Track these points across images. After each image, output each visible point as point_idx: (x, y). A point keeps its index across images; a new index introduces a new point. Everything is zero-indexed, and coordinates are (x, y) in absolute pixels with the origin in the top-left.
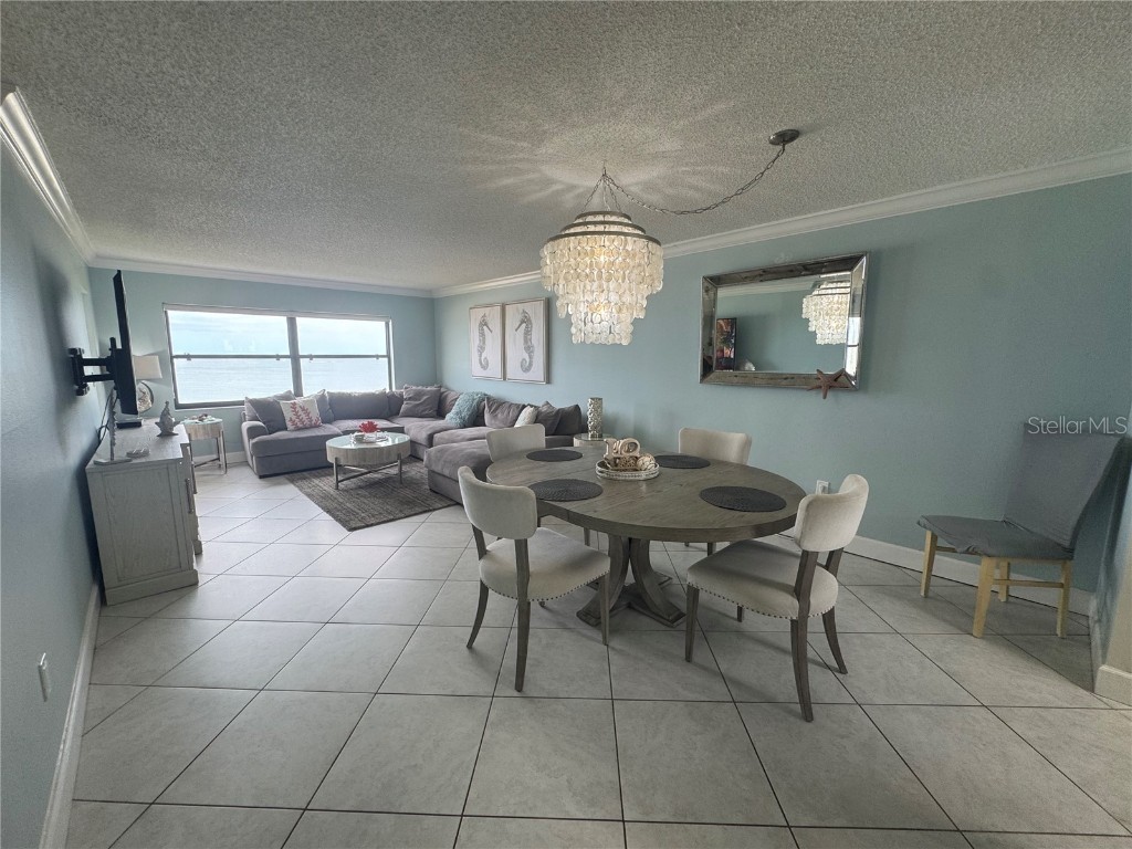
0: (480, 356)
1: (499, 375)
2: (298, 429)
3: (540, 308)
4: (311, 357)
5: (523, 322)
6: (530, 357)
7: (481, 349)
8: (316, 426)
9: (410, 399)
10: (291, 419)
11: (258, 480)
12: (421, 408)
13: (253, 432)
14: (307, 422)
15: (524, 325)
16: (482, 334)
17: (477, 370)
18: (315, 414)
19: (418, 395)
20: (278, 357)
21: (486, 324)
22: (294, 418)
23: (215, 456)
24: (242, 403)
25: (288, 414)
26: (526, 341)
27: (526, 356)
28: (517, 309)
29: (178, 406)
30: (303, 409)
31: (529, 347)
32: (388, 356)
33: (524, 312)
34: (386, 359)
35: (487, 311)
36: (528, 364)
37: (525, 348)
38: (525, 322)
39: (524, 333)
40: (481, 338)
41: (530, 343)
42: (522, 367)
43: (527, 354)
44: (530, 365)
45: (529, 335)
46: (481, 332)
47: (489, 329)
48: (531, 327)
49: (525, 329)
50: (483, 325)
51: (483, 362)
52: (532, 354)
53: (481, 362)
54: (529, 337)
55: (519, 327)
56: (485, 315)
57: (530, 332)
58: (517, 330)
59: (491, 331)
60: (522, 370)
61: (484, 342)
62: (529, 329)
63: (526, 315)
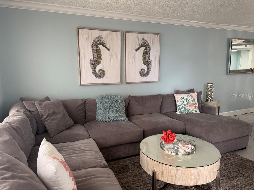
1: (119, 80)
5: (142, 46)
6: (148, 68)
7: (95, 63)
15: (143, 48)
26: (144, 58)
28: (138, 37)
33: (143, 39)
35: (104, 34)
36: (146, 72)
37: (143, 62)
38: (145, 46)
39: (143, 53)
40: (96, 54)
41: (148, 59)
42: (141, 74)
43: (146, 66)
44: (148, 72)
45: (148, 54)
46: (95, 49)
47: (106, 48)
48: (150, 49)
49: (144, 51)
50: (99, 44)
51: (98, 72)
52: (150, 66)
53: (95, 73)
54: (147, 56)
55: (138, 49)
56: (101, 36)
57: (148, 53)
58: (136, 50)
59: (109, 50)
60: (141, 75)
61: (99, 57)
62: (148, 51)
63: (145, 42)
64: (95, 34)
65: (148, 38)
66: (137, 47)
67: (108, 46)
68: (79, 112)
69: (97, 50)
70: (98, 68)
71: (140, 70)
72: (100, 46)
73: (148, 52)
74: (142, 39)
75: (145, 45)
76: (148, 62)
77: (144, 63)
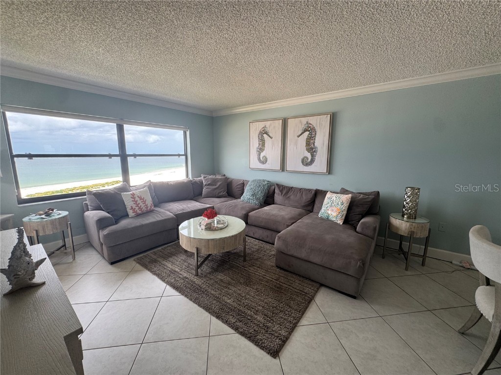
0: (259, 155)
1: (278, 167)
2: (138, 216)
3: (327, 120)
4: (135, 156)
5: (305, 131)
6: (313, 156)
7: (261, 149)
8: (151, 211)
9: (209, 185)
10: (132, 208)
12: (217, 191)
13: (102, 223)
14: (144, 209)
15: (308, 133)
18: (149, 201)
19: (214, 182)
20: (110, 156)
21: (266, 133)
22: (134, 206)
25: (129, 203)
26: (308, 144)
27: (309, 155)
28: (301, 122)
29: (21, 201)
30: (141, 198)
32: (186, 155)
33: (307, 123)
34: (184, 157)
35: (268, 124)
36: (309, 160)
37: (306, 149)
38: (309, 131)
39: (307, 139)
40: (261, 143)
41: (312, 145)
42: (303, 162)
43: (310, 154)
44: (312, 161)
45: (313, 140)
46: (260, 138)
47: (270, 136)
48: (316, 134)
49: (308, 136)
50: (263, 134)
51: (261, 159)
52: (315, 153)
53: (259, 159)
54: (312, 141)
55: (301, 135)
56: (265, 127)
57: (313, 138)
58: (299, 136)
59: (271, 138)
60: (303, 164)
61: (263, 145)
62: (313, 136)
63: (310, 125)
64: (260, 125)
65: (313, 121)
66: (300, 133)
67: (271, 135)
68: (237, 190)
69: (262, 139)
70: (262, 155)
71: (302, 158)
72: (265, 135)
73: (313, 137)
74: (305, 123)
75: (309, 129)
76: (312, 149)
77: (307, 150)
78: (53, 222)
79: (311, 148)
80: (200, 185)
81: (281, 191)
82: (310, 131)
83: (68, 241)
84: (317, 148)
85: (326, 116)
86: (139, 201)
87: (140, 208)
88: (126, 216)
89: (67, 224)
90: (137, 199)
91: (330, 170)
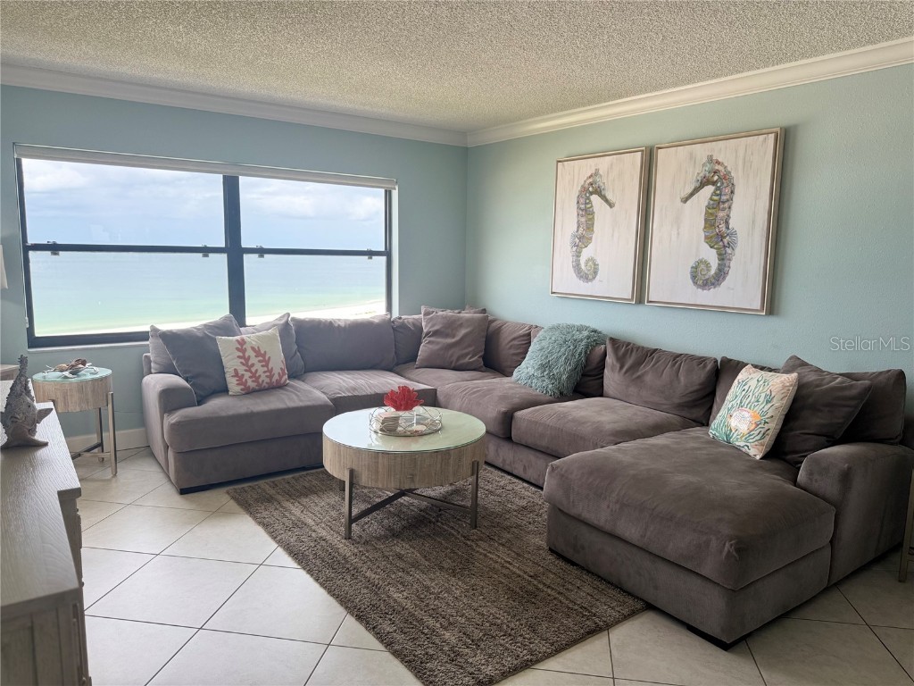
0: (578, 255)
2: (249, 392)
3: (763, 150)
4: (261, 252)
5: (704, 183)
6: (723, 258)
7: (582, 240)
8: (280, 386)
9: (436, 333)
10: (236, 374)
11: (177, 498)
12: (457, 352)
13: (170, 399)
14: (264, 379)
15: (709, 189)
16: (586, 213)
17: (567, 281)
19: (449, 328)
20: (206, 251)
21: (599, 192)
22: (241, 370)
23: (94, 439)
24: (142, 336)
25: (231, 362)
26: (710, 222)
27: (711, 256)
28: (692, 156)
29: (35, 342)
30: (258, 352)
31: (721, 237)
32: (387, 253)
33: (710, 159)
34: (384, 259)
35: (603, 164)
36: (713, 271)
37: (706, 237)
38: (714, 183)
39: (708, 207)
40: (583, 220)
41: (723, 227)
42: (694, 277)
43: (714, 251)
44: (721, 274)
45: (724, 209)
46: (583, 206)
47: (607, 201)
48: (732, 192)
49: (711, 199)
50: (591, 193)
51: (583, 267)
52: (729, 251)
53: (577, 267)
54: (721, 214)
55: (692, 194)
56: (597, 173)
57: (726, 205)
58: (685, 200)
59: (611, 205)
60: (695, 283)
61: (590, 227)
62: (724, 198)
63: (717, 167)
64: (582, 170)
66: (689, 190)
67: (609, 197)
68: (512, 351)
69: (585, 210)
71: (692, 263)
72: (595, 199)
73: (724, 203)
74: (705, 160)
75: (716, 178)
76: (722, 237)
77: (708, 239)
78: (82, 386)
79: (719, 236)
80: (416, 334)
81: (621, 360)
82: (717, 182)
83: (108, 437)
84: (734, 234)
85: (761, 137)
86: (254, 360)
87: (254, 376)
88: (223, 390)
89: (107, 396)
90: (250, 353)
91: (772, 304)
